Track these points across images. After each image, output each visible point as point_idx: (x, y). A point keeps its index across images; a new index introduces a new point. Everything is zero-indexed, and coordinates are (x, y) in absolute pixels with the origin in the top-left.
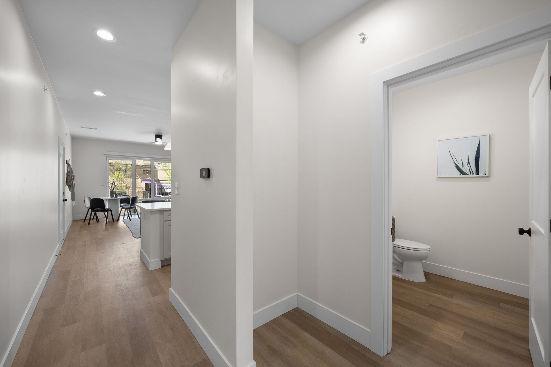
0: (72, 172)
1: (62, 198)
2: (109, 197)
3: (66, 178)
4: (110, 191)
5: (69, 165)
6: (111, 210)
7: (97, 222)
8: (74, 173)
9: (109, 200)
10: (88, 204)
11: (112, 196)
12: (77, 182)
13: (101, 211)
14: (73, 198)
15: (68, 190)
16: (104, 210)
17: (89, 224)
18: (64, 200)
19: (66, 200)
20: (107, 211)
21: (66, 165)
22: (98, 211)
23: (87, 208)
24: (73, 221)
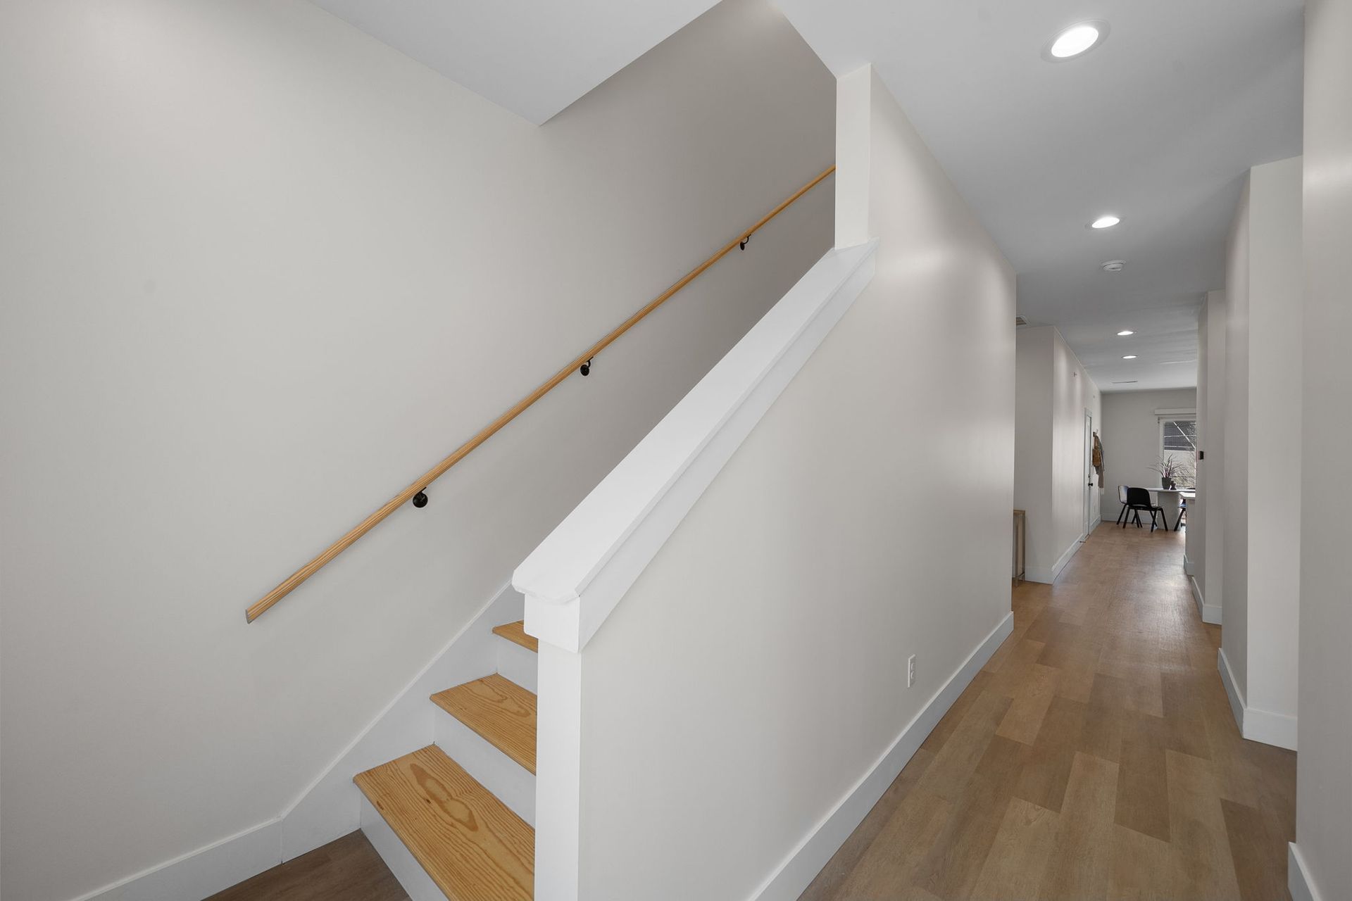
0: (1101, 448)
1: (1087, 482)
2: (1162, 489)
3: (1093, 456)
4: (1163, 478)
5: (1096, 437)
6: (1161, 510)
7: (1138, 526)
8: (1103, 449)
9: (1159, 492)
10: (1124, 497)
11: (1166, 486)
12: (1106, 462)
13: (1144, 509)
14: (1101, 484)
15: (1095, 472)
16: (1149, 507)
17: (1124, 527)
18: (1089, 484)
19: (1092, 485)
20: (1155, 509)
21: (1093, 438)
22: (1139, 508)
23: (1123, 503)
24: (1102, 521)
